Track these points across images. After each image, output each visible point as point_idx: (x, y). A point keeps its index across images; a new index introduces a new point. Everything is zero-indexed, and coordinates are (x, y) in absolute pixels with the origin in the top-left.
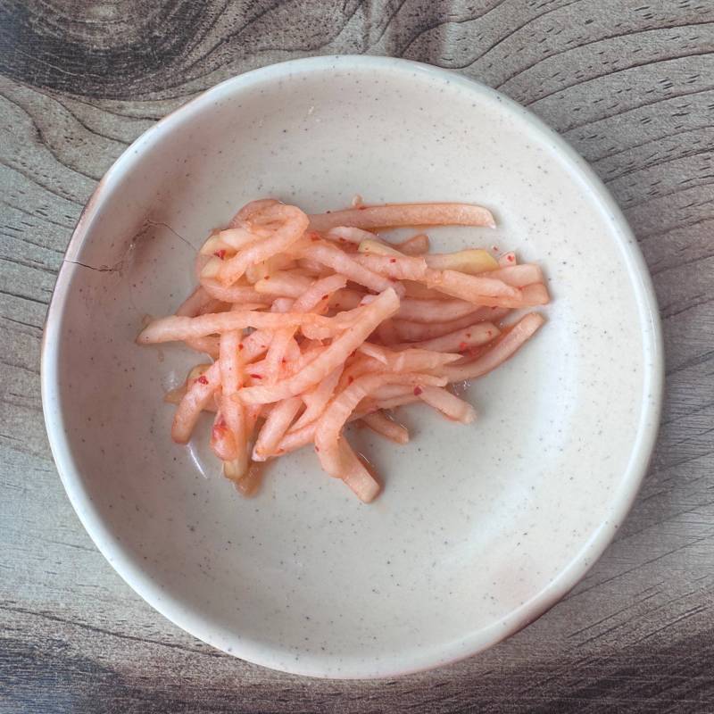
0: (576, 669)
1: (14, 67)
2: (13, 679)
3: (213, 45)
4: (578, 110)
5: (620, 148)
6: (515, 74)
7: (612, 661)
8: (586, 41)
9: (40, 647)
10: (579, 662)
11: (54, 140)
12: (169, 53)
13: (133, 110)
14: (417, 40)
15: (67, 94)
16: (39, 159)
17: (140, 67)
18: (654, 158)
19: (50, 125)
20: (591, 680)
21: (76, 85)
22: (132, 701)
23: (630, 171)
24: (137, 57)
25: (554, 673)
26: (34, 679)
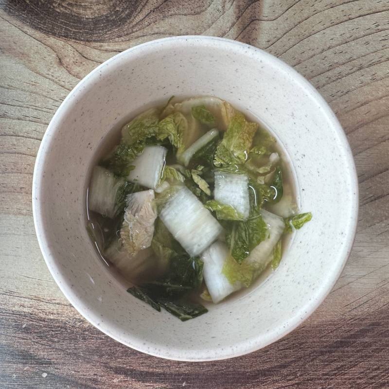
0: (349, 324)
1: (46, 28)
2: (56, 340)
3: (146, 14)
4: (332, 39)
5: (355, 57)
6: (299, 23)
7: (367, 319)
8: (335, 5)
9: (69, 322)
10: (349, 320)
11: (68, 63)
12: (124, 18)
13: (107, 47)
14: (249, 8)
15: (73, 40)
16: (61, 73)
17: (110, 26)
18: (372, 61)
19: (65, 56)
20: (357, 329)
21: (78, 36)
22: (118, 349)
23: (360, 68)
24: (108, 21)
25: (337, 326)
26: (66, 340)
